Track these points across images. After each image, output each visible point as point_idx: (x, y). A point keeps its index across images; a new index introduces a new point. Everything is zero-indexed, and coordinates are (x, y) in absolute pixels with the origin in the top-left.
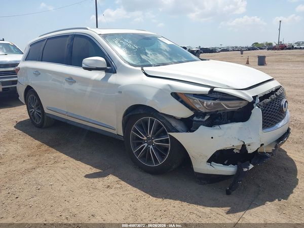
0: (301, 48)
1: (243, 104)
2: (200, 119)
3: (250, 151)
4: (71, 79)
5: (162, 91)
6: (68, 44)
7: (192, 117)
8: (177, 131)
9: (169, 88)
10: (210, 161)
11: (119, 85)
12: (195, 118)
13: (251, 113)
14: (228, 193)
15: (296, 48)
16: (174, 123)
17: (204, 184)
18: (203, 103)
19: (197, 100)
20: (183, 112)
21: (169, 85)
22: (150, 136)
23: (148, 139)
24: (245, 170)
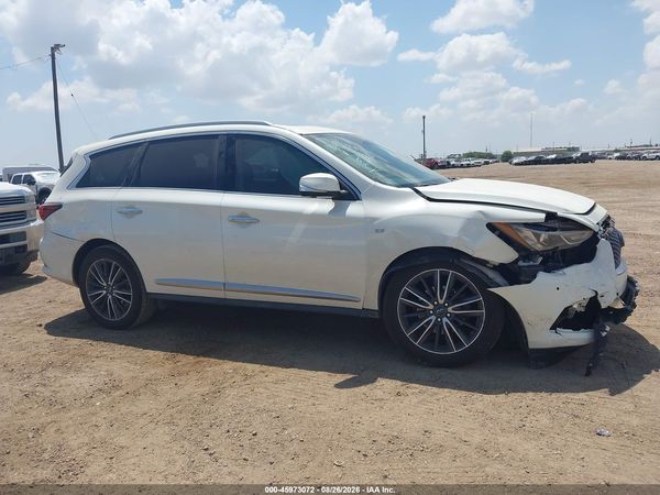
0: (462, 166)
1: (587, 235)
2: (531, 263)
3: (603, 306)
4: (244, 218)
5: (470, 222)
6: (220, 153)
7: (517, 260)
8: (498, 286)
9: (482, 216)
10: (554, 327)
11: (374, 219)
12: (521, 263)
13: (596, 249)
14: (588, 374)
15: (454, 166)
16: (491, 274)
17: (541, 368)
18: (538, 237)
19: (528, 233)
20: (502, 254)
21: (481, 212)
22: (441, 302)
23: (438, 306)
24: (604, 334)
